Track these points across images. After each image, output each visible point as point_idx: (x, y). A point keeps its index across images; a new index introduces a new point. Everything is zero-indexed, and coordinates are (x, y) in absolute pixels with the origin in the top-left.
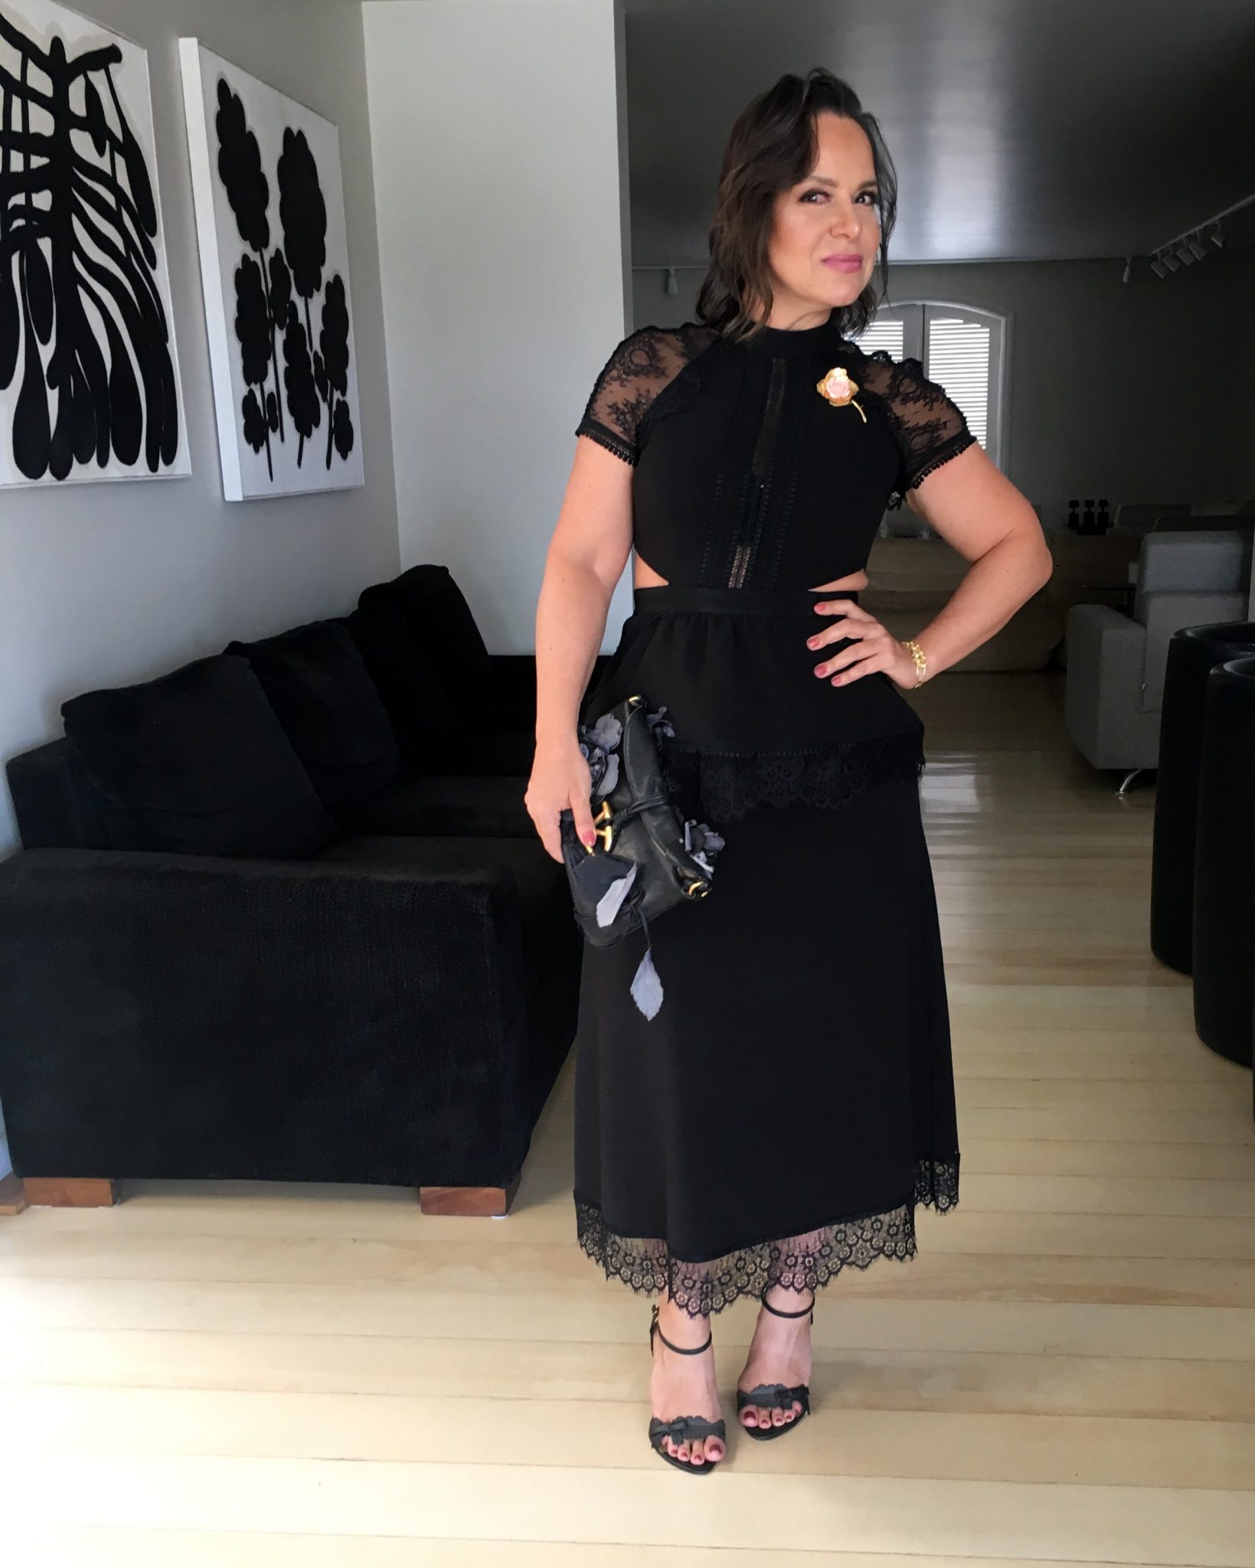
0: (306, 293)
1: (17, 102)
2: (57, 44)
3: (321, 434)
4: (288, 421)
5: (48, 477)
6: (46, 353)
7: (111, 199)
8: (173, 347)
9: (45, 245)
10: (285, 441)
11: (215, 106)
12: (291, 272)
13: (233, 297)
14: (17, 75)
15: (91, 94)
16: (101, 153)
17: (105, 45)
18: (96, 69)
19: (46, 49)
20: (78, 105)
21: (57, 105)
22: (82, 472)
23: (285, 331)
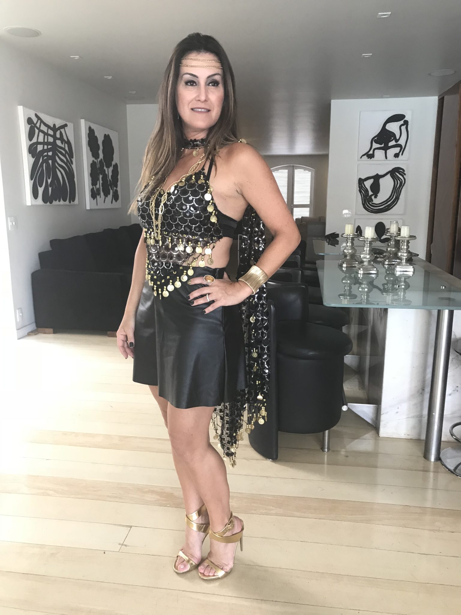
0: (108, 167)
1: (46, 137)
2: (54, 125)
3: (110, 197)
4: (102, 194)
5: (48, 203)
6: (49, 181)
7: (64, 152)
8: (76, 179)
9: (50, 162)
10: (101, 198)
11: (88, 132)
12: (104, 163)
13: (90, 169)
14: (46, 132)
15: (61, 133)
16: (62, 144)
17: (65, 123)
18: (62, 129)
19: (52, 126)
20: (58, 135)
21: (54, 136)
22: (55, 203)
23: (102, 175)
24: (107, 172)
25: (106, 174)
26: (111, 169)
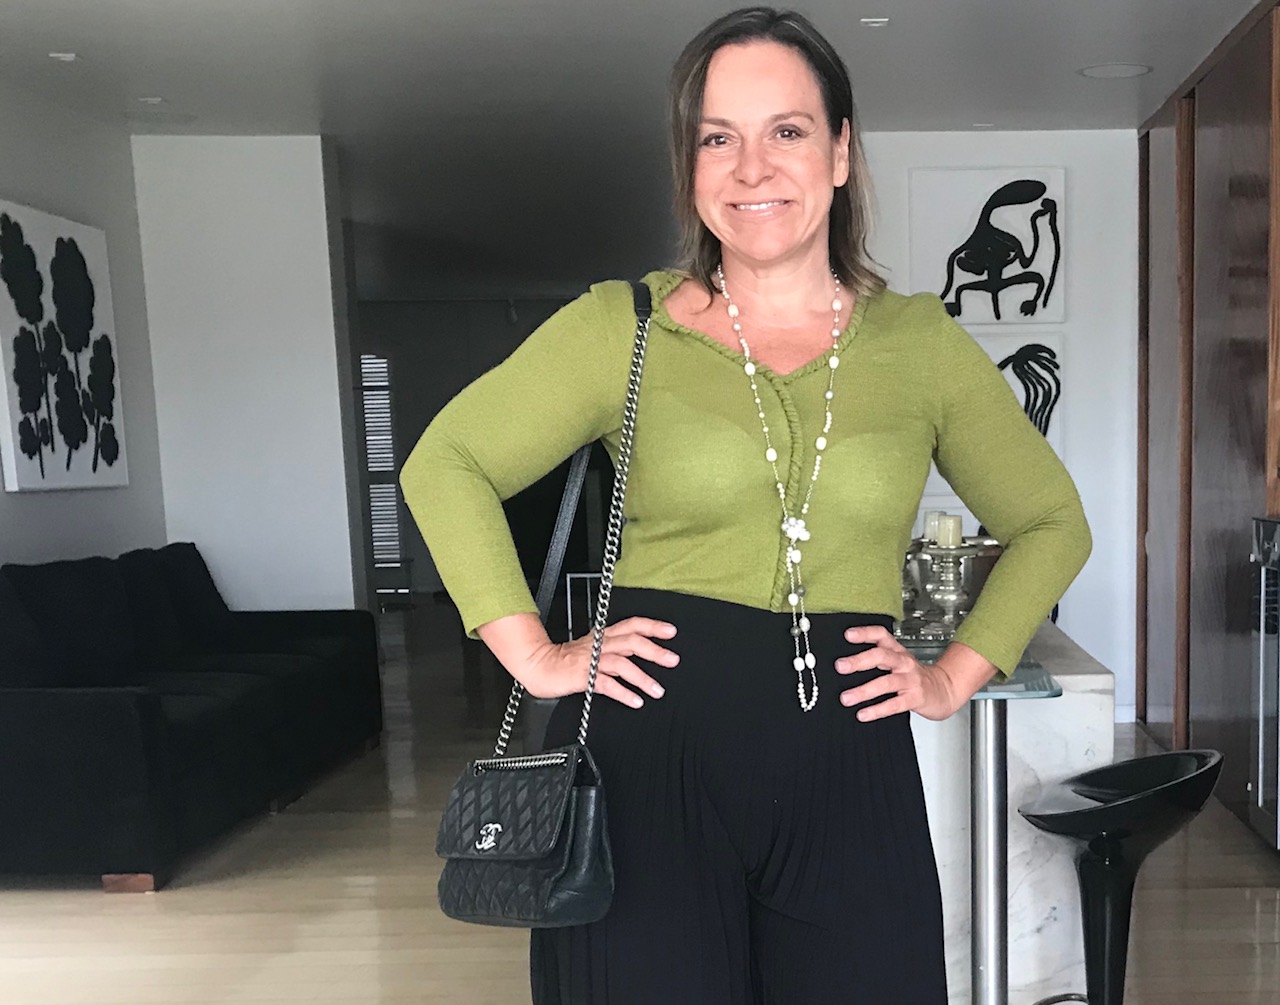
0: (76, 349)
3: (88, 447)
4: (59, 438)
10: (55, 453)
12: (63, 336)
23: (56, 376)
24: (72, 366)
25: (72, 373)
26: (87, 355)
